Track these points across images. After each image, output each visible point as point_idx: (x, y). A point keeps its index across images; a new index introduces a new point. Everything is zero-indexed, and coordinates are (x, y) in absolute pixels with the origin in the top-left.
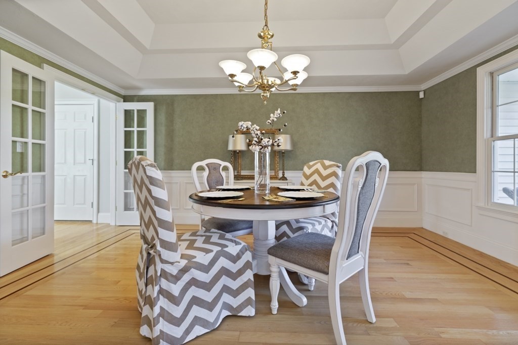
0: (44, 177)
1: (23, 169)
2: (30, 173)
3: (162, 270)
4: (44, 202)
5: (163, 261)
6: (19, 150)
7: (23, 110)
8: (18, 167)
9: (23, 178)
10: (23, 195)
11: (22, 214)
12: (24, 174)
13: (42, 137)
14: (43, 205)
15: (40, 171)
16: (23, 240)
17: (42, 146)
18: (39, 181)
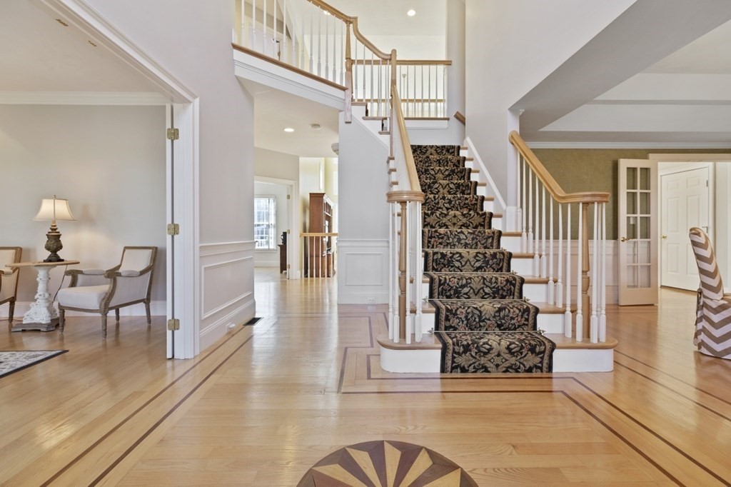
0: (649, 242)
1: (634, 236)
2: (639, 239)
3: (704, 302)
4: (650, 262)
5: (705, 297)
6: (632, 222)
7: (634, 194)
8: (631, 235)
9: (635, 242)
10: (634, 255)
11: (634, 267)
12: (634, 240)
13: (648, 212)
14: (649, 264)
15: (647, 238)
16: (634, 286)
17: (648, 219)
18: (646, 245)
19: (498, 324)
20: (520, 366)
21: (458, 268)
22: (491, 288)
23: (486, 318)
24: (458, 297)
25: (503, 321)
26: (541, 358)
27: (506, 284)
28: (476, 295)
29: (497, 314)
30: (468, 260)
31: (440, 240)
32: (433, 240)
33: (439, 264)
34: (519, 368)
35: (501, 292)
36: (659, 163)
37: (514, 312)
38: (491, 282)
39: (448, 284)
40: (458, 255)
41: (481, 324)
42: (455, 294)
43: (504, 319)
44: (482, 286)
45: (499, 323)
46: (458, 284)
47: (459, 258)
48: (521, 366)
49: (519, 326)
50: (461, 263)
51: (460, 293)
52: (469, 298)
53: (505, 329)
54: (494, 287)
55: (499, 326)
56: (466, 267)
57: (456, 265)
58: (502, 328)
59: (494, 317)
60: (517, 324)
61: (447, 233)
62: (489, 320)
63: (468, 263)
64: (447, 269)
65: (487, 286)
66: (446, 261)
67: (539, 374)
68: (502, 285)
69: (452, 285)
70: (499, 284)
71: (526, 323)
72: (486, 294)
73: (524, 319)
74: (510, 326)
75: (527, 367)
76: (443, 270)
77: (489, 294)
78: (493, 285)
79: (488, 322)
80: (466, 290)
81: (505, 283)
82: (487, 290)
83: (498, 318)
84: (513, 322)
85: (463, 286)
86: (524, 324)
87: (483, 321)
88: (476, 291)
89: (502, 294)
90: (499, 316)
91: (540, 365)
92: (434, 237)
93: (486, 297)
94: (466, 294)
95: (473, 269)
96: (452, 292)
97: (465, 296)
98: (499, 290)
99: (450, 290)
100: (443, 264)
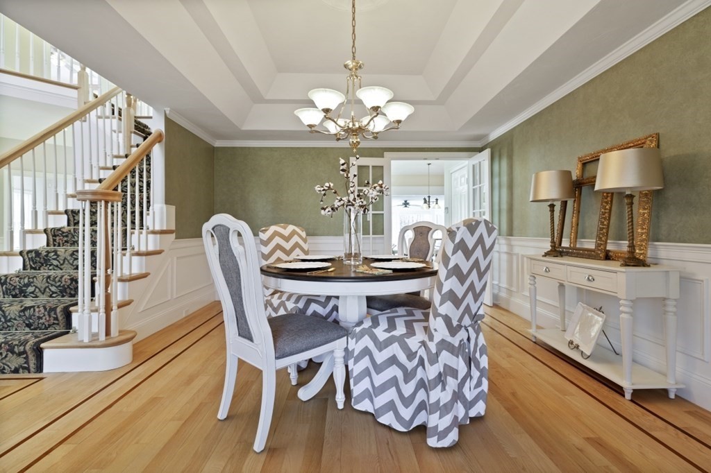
19: (26, 324)
20: (4, 367)
21: (57, 266)
22: (57, 287)
23: (11, 318)
24: (25, 296)
25: (31, 321)
26: (24, 358)
27: (72, 283)
28: (43, 294)
29: (22, 314)
30: (65, 259)
31: (65, 239)
32: (57, 238)
33: (36, 262)
34: (4, 369)
35: (68, 291)
36: (392, 162)
37: (39, 311)
38: (54, 280)
39: (10, 283)
40: (53, 254)
41: (9, 324)
42: (20, 293)
43: (31, 319)
44: (47, 285)
45: (27, 322)
46: (20, 283)
47: (55, 257)
48: (6, 367)
49: (50, 326)
50: (59, 262)
51: (26, 292)
52: (37, 297)
53: (35, 329)
54: (59, 286)
55: (29, 326)
56: (65, 265)
57: (54, 264)
58: (32, 327)
59: (20, 316)
60: (47, 324)
61: (70, 231)
62: (15, 319)
63: (66, 262)
64: (46, 268)
65: (52, 285)
66: (42, 259)
67: (26, 375)
68: (67, 284)
69: (15, 284)
70: (64, 283)
71: (56, 322)
72: (53, 293)
73: (52, 318)
74: (40, 325)
75: (13, 368)
76: (42, 269)
77: (56, 293)
78: (58, 284)
79: (15, 322)
80: (31, 289)
81: (69, 282)
82: (53, 289)
83: (24, 318)
84: (41, 321)
85: (27, 285)
86: (54, 324)
87: (10, 321)
88: (42, 289)
89: (70, 293)
90: (25, 315)
91: (26, 365)
92: (58, 235)
93: (54, 295)
94: (32, 293)
95: (73, 268)
96: (17, 291)
97: (32, 295)
98: (66, 289)
99: (14, 289)
100: (40, 262)
